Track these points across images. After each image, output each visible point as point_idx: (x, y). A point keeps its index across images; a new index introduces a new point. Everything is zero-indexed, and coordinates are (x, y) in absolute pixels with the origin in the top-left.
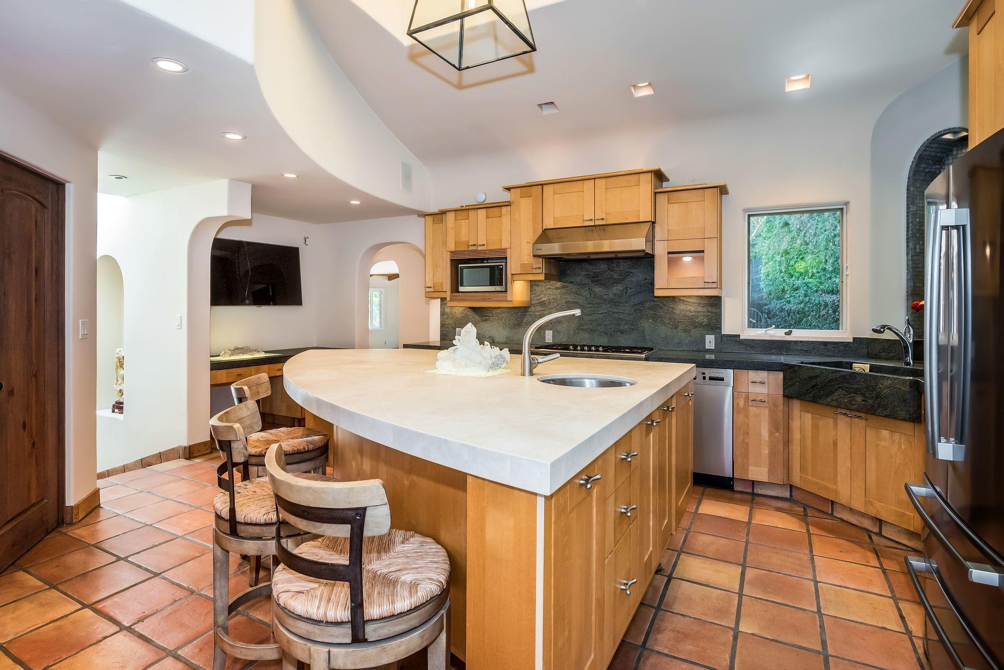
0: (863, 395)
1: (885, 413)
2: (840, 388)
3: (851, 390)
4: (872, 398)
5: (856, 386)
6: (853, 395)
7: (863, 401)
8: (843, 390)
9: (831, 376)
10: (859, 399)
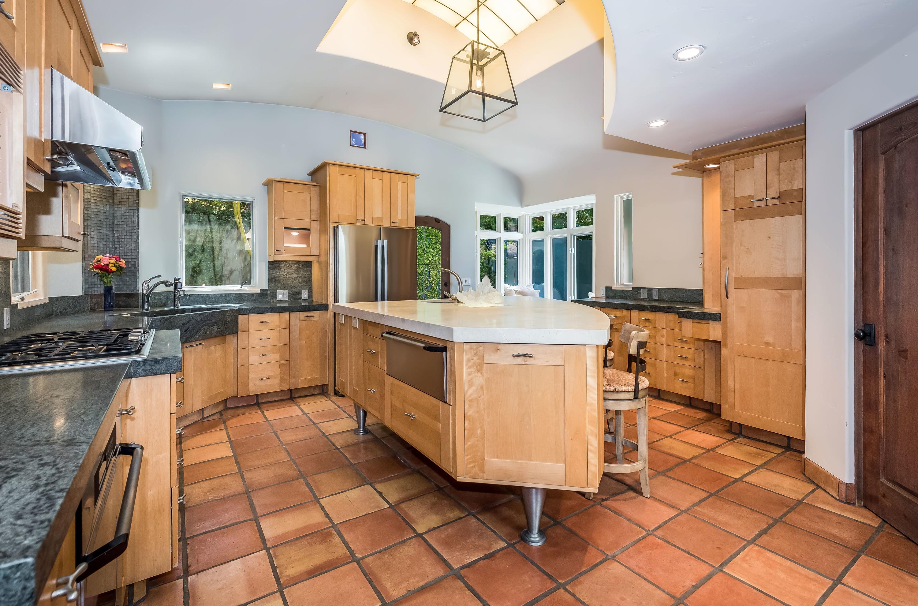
0: (217, 325)
1: (229, 332)
2: (204, 325)
3: (211, 324)
4: (222, 325)
5: (214, 321)
6: (212, 327)
7: (218, 329)
8: (206, 326)
9: (198, 319)
10: (215, 329)
